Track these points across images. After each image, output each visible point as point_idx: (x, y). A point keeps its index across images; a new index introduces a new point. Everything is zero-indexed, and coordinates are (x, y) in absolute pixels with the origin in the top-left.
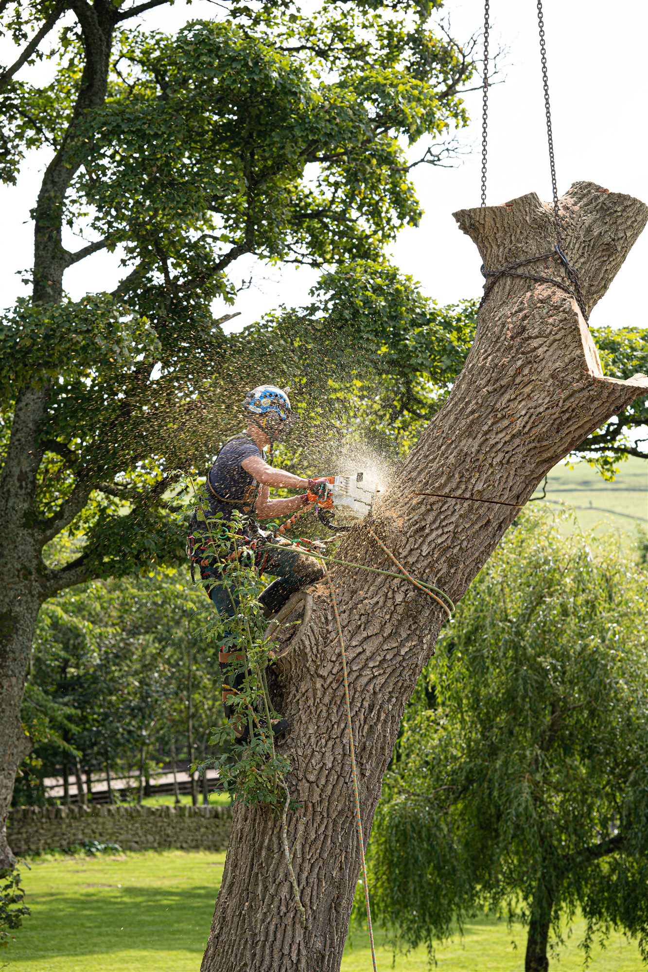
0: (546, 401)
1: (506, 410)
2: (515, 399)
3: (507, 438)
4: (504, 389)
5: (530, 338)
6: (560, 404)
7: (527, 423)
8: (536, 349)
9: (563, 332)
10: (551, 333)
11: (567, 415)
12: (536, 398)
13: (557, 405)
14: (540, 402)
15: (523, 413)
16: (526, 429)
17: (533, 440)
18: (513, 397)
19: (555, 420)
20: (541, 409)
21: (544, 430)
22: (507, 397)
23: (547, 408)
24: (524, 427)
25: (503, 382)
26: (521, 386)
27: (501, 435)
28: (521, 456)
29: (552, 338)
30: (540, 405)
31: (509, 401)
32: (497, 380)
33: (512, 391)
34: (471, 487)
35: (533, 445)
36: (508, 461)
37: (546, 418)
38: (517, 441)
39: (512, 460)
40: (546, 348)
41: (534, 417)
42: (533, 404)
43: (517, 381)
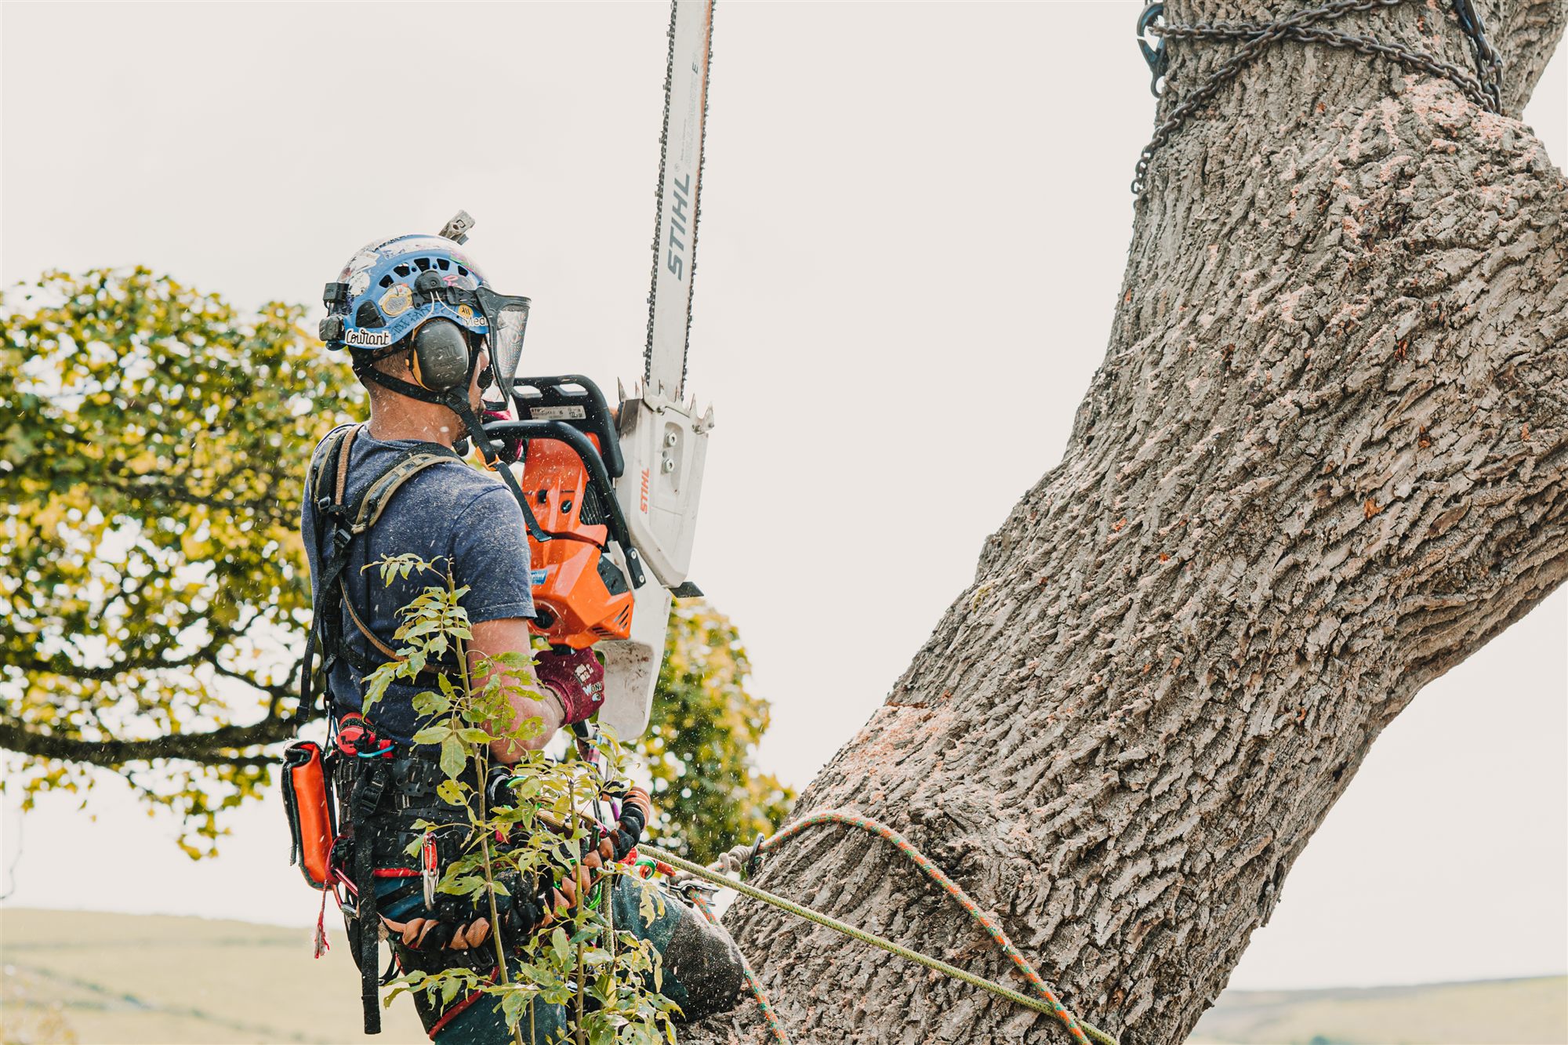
0: (1478, 457)
1: (1357, 474)
2: (1385, 440)
3: (1351, 570)
4: (1351, 403)
5: (1431, 244)
6: (1526, 473)
7: (1414, 524)
8: (1450, 282)
9: (1528, 240)
10: (1493, 236)
11: (1539, 511)
12: (1443, 444)
13: (1514, 475)
14: (1458, 458)
15: (1404, 490)
16: (1410, 547)
17: (1423, 586)
18: (1380, 432)
19: (1498, 524)
20: (1460, 484)
21: (1465, 553)
22: (1360, 430)
23: (1481, 483)
24: (1405, 537)
25: (1356, 381)
26: (1405, 400)
27: (1335, 557)
28: (1380, 634)
29: (1497, 253)
30: (1461, 469)
31: (1368, 445)
32: (1325, 375)
33: (1378, 414)
34: (1237, 721)
35: (1420, 600)
36: (1346, 649)
37: (1474, 514)
38: (1379, 583)
39: (1358, 645)
40: (1480, 284)
41: (1437, 507)
42: (1437, 466)
43: (1398, 381)
